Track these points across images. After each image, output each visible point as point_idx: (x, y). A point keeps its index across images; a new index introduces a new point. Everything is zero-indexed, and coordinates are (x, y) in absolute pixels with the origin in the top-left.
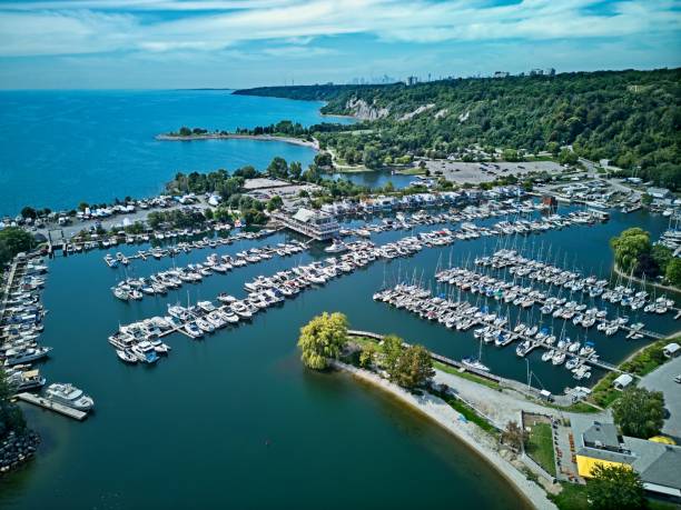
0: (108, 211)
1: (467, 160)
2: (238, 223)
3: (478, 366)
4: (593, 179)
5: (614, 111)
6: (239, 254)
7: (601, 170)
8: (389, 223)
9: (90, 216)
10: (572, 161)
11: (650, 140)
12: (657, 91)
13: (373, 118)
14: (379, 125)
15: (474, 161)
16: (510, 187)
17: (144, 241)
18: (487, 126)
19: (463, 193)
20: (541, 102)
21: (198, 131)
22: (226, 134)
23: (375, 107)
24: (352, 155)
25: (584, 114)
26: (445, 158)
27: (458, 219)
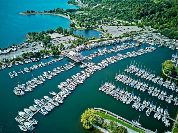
0: (8, 51)
1: (113, 25)
2: (51, 55)
3: (137, 123)
4: (148, 33)
5: (151, 10)
6: (53, 70)
7: (149, 30)
8: (97, 54)
9: (2, 53)
10: (142, 27)
11: (162, 21)
12: (162, 3)
13: (84, 7)
14: (86, 10)
15: (115, 26)
16: (127, 37)
17: (22, 64)
18: (117, 12)
19: (116, 41)
20: (131, 5)
21: (32, 11)
22: (41, 13)
23: (84, 3)
24: (81, 24)
25: (143, 10)
26: (107, 24)
27: (116, 51)
